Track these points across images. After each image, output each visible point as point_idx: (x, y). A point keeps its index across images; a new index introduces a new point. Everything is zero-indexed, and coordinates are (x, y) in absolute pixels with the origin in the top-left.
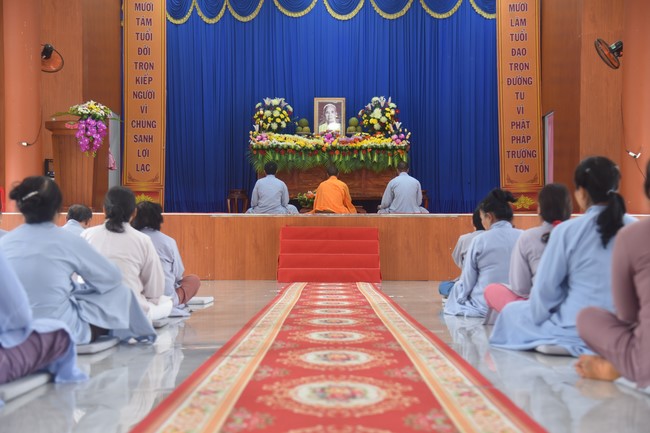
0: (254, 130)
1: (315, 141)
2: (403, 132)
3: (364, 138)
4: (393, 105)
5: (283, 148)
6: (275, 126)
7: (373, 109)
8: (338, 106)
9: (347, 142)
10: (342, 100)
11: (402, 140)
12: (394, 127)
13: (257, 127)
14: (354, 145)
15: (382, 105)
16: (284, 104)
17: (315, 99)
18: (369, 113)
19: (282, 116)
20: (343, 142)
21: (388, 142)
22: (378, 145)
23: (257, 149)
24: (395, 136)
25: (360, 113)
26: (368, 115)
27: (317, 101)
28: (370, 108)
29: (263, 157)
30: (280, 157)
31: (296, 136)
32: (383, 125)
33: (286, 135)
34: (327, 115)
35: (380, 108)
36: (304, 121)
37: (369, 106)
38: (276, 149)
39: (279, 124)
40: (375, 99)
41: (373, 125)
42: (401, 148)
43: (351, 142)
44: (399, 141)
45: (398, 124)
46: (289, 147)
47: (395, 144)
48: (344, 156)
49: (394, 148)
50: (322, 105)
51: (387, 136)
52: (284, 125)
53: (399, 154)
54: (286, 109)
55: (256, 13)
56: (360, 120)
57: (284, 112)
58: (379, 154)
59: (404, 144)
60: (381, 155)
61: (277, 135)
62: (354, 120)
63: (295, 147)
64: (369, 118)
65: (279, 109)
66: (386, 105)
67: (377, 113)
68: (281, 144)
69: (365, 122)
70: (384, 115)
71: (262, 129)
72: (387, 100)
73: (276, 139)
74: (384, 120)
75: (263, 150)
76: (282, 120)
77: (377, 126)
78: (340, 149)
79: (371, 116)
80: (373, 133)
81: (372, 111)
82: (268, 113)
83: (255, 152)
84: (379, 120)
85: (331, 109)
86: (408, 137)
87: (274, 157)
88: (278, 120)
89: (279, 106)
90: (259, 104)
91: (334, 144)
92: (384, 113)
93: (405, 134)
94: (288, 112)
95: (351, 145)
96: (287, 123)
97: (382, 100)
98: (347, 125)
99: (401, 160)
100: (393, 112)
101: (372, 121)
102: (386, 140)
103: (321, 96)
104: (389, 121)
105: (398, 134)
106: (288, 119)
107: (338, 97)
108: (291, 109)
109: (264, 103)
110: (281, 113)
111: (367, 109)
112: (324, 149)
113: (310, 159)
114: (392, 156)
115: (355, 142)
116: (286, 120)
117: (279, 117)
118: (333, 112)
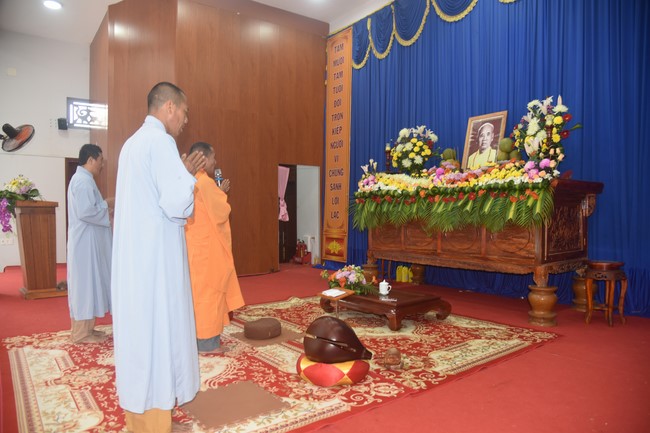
1: (419, 181)
6: (407, 164)
8: (497, 123)
9: (457, 181)
10: (502, 115)
11: (540, 170)
13: (365, 168)
14: (465, 184)
15: (544, 111)
16: (428, 133)
17: (470, 119)
19: (417, 149)
21: (517, 177)
23: (359, 197)
28: (530, 119)
29: (362, 208)
39: (413, 161)
40: (531, 105)
42: (535, 186)
44: (534, 172)
47: (526, 179)
49: (523, 188)
52: (419, 160)
54: (426, 140)
55: (420, 31)
60: (500, 200)
66: (549, 111)
73: (382, 182)
76: (418, 153)
82: (399, 147)
85: (488, 129)
88: (412, 155)
91: (439, 185)
92: (542, 123)
94: (428, 142)
95: (460, 185)
96: (426, 157)
97: (545, 103)
102: (515, 172)
103: (476, 115)
106: (427, 152)
107: (499, 111)
108: (434, 138)
110: (415, 145)
111: (526, 122)
113: (407, 209)
115: (467, 180)
116: (423, 154)
117: (412, 151)
118: (489, 134)
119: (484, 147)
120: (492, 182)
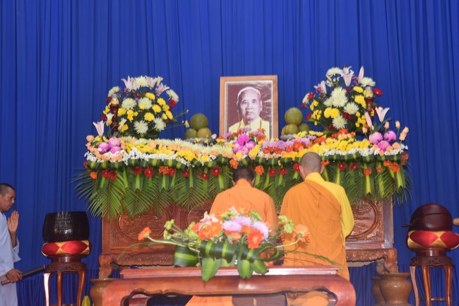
0: (95, 133)
1: (217, 149)
2: (392, 127)
3: (313, 142)
4: (367, 81)
5: (149, 164)
6: (141, 127)
7: (330, 90)
9: (278, 150)
10: (270, 81)
11: (391, 142)
12: (375, 119)
13: (100, 127)
14: (293, 155)
15: (348, 82)
16: (162, 88)
17: (222, 79)
18: (322, 98)
19: (157, 109)
20: (270, 150)
21: (364, 149)
22: (343, 153)
23: (98, 168)
24: (376, 136)
25: (305, 100)
26: (321, 103)
27: (225, 83)
28: (324, 90)
29: (110, 185)
30: (144, 184)
31: (178, 141)
32: (351, 119)
33: (158, 141)
34: (243, 107)
35: (344, 87)
36: (200, 118)
37: (322, 85)
38: (137, 168)
39: (151, 124)
40: (333, 71)
41: (330, 120)
42: (390, 158)
43: (287, 150)
44: (385, 143)
45: (382, 113)
46: (162, 163)
47: (377, 151)
48: (273, 178)
49: (375, 159)
50: (234, 90)
51: (360, 136)
52: (160, 125)
53: (387, 170)
54: (164, 96)
56: (306, 112)
57: (161, 101)
58: (344, 171)
59: (397, 149)
60: (351, 172)
61: (142, 141)
62: (293, 113)
63: (175, 162)
64: (322, 107)
65: (153, 96)
66: (355, 82)
67: (339, 96)
68: (147, 158)
69: (316, 115)
70: (351, 100)
71: (111, 131)
72: (357, 74)
73: (137, 149)
74: (351, 109)
75: (110, 170)
76: (158, 115)
77: (339, 122)
78: (266, 164)
79: (327, 103)
80: (333, 132)
81: (329, 95)
82: (128, 103)
83: (94, 175)
84: (341, 109)
85: (252, 95)
86: (402, 137)
87: (131, 184)
88: (149, 117)
89: (153, 91)
90: (116, 89)
91: (253, 154)
92: (351, 95)
93: (398, 132)
94: (170, 102)
95: (286, 155)
96: (168, 122)
97: (347, 74)
98: (282, 122)
99: (394, 181)
100: (369, 94)
101: (328, 113)
102: (357, 143)
103: (232, 74)
104: (362, 110)
105: (382, 131)
106: (169, 115)
107: (265, 74)
108: (174, 96)
109: (122, 86)
110: (155, 102)
111: (319, 90)
112: (234, 164)
113: (205, 184)
114: (374, 175)
115: (294, 150)
116: (165, 117)
117: (151, 111)
118: (254, 101)
119: (251, 116)
120: (332, 153)
